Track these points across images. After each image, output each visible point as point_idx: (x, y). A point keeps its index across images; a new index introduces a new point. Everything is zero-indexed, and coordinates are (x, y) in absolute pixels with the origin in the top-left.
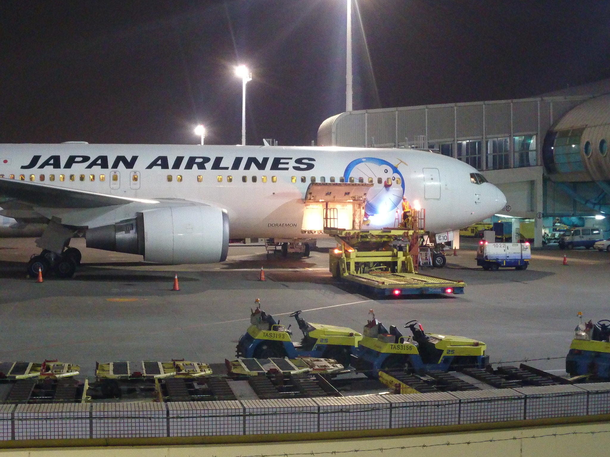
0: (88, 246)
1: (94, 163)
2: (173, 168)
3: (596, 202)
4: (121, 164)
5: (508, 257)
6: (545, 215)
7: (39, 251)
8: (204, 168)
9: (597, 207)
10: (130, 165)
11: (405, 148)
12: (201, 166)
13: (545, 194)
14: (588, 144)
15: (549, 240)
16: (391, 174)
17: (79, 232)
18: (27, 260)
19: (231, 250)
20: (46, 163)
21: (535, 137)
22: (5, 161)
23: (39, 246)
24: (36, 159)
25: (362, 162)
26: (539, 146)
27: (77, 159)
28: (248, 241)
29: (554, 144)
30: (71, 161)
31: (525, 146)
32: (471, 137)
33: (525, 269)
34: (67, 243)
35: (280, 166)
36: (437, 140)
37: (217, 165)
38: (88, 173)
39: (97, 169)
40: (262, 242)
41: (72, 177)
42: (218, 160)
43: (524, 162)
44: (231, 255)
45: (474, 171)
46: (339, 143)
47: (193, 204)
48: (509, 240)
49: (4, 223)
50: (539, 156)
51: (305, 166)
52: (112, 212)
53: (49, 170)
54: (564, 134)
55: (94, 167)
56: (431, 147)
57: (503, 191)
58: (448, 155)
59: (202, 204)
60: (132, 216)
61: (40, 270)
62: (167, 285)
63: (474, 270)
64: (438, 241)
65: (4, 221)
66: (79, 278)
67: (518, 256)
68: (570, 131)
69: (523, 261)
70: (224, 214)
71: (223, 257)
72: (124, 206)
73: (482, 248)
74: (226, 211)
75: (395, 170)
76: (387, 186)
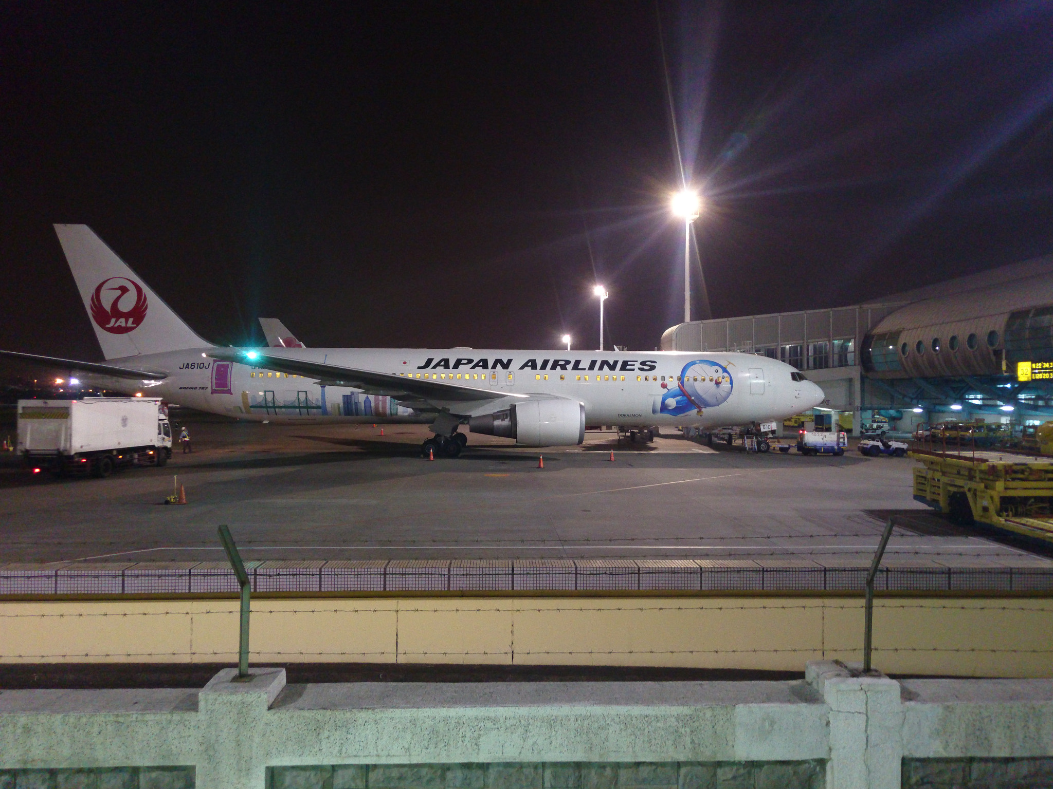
0: (471, 431)
1: (477, 365)
2: (541, 369)
3: (914, 397)
4: (499, 365)
5: (826, 444)
6: (863, 408)
7: (432, 435)
9: (915, 401)
10: (506, 366)
11: (735, 351)
12: (563, 368)
13: (863, 390)
14: (905, 345)
15: (867, 430)
16: (721, 373)
17: (465, 420)
18: (421, 443)
19: (587, 436)
20: (438, 364)
21: (853, 341)
22: (405, 363)
23: (431, 431)
24: (429, 361)
25: (696, 363)
26: (857, 348)
27: (463, 362)
28: (604, 428)
29: (872, 345)
30: (458, 363)
31: (844, 349)
32: (792, 342)
33: (842, 455)
34: (455, 429)
35: (628, 367)
36: (763, 345)
37: (576, 366)
39: (479, 370)
40: (614, 429)
42: (577, 363)
43: (843, 361)
44: (587, 440)
45: (795, 370)
46: (677, 349)
47: (557, 398)
48: (829, 430)
49: (404, 412)
50: (857, 357)
51: (648, 368)
52: (491, 404)
53: (440, 370)
54: (882, 337)
55: (477, 368)
56: (758, 351)
57: (823, 389)
58: (773, 357)
59: (564, 398)
60: (507, 407)
61: (431, 451)
62: (534, 464)
63: (795, 455)
64: (762, 430)
65: (404, 411)
66: (463, 457)
67: (834, 444)
68: (886, 334)
69: (839, 448)
70: (581, 406)
71: (581, 441)
72: (500, 399)
73: (802, 436)
74: (582, 404)
75: (725, 370)
76: (718, 383)
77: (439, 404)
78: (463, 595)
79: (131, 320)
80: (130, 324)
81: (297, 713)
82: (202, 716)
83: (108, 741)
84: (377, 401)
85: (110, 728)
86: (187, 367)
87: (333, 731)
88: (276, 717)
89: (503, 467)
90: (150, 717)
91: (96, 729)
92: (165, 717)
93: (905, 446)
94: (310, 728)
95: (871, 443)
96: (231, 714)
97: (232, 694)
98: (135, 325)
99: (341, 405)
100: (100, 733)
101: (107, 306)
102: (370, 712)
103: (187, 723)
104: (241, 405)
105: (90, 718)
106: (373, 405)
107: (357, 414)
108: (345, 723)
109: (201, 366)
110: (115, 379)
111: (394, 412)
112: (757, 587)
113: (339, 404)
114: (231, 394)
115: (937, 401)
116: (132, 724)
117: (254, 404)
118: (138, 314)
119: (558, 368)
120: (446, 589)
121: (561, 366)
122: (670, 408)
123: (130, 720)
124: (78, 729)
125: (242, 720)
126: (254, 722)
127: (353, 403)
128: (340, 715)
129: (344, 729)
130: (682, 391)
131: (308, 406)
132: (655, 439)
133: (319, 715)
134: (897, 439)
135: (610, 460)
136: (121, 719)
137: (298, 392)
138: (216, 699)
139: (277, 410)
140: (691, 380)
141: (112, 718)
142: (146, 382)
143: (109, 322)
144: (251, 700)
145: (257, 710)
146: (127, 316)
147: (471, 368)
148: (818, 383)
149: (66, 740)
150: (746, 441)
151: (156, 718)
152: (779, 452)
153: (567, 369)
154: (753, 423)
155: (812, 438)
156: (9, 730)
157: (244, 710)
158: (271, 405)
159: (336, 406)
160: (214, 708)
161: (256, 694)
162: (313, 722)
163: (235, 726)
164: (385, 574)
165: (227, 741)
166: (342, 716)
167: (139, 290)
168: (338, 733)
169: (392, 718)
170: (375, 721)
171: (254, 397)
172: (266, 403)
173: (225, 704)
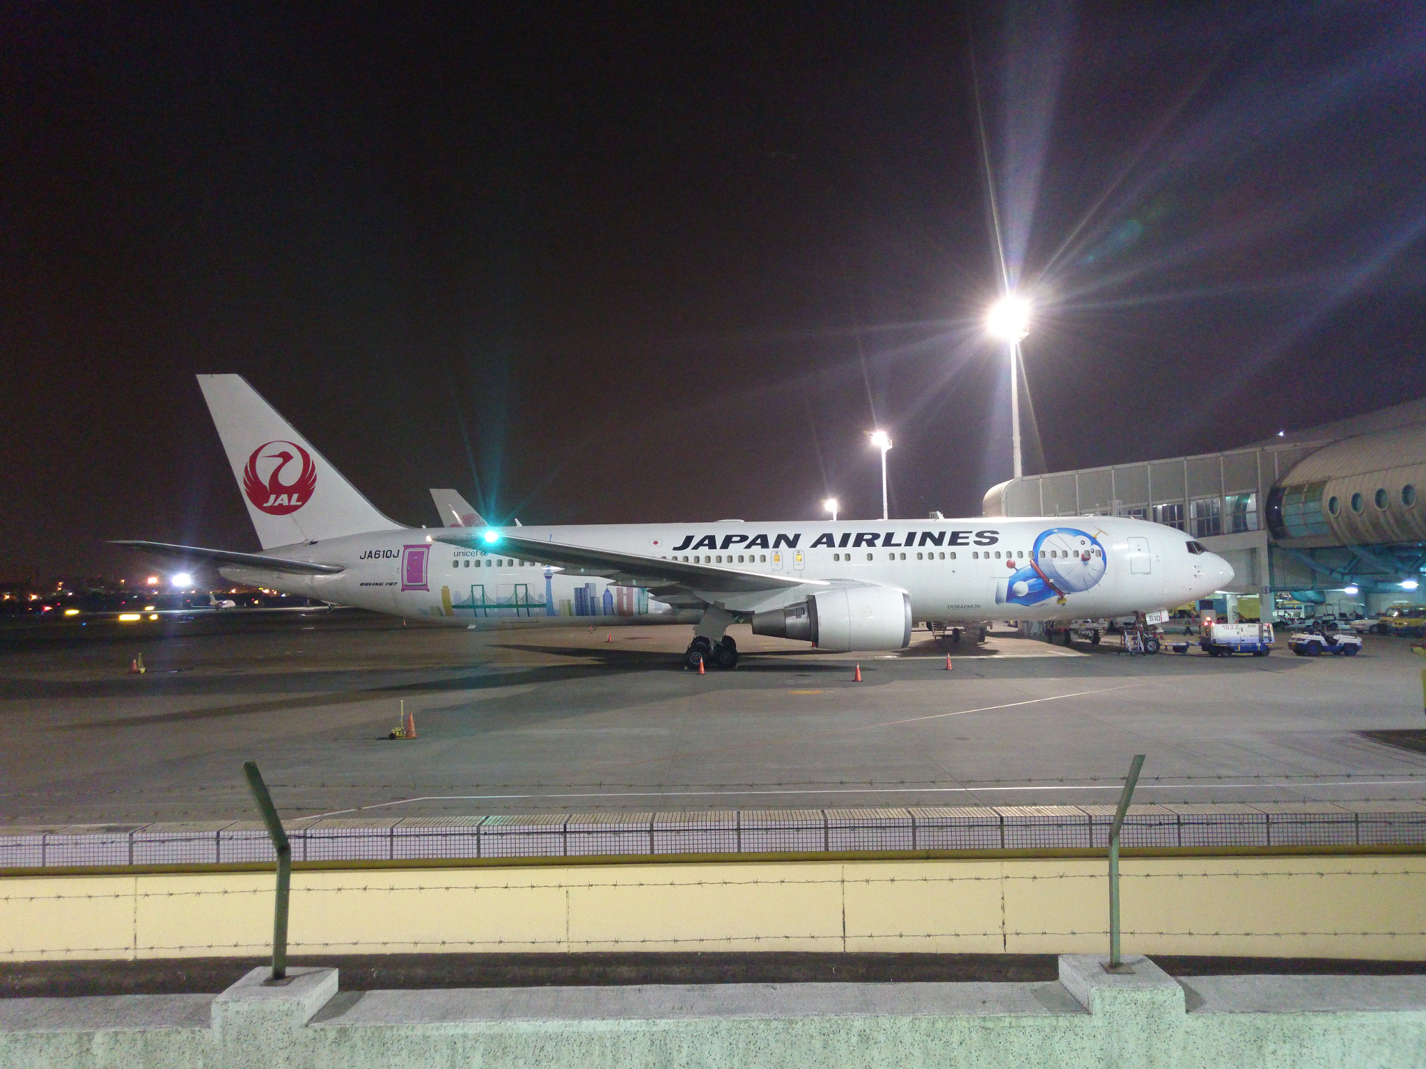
1: (753, 543)
2: (839, 546)
3: (1346, 571)
4: (783, 543)
5: (1243, 640)
6: (1272, 589)
7: (695, 639)
8: (874, 545)
9: (1347, 578)
10: (792, 543)
12: (871, 543)
13: (1271, 564)
14: (1334, 499)
16: (1088, 546)
20: (700, 544)
21: (1253, 495)
22: (656, 543)
23: (695, 633)
24: (689, 540)
25: (1055, 533)
26: (1261, 506)
27: (734, 539)
30: (727, 541)
31: (1241, 507)
32: (1167, 501)
33: (1267, 654)
35: (959, 541)
37: (888, 541)
38: (747, 553)
39: (757, 550)
41: (730, 559)
42: (889, 537)
43: (1240, 526)
45: (1191, 539)
49: (657, 609)
50: (1261, 518)
51: (988, 540)
53: (704, 551)
54: (1297, 490)
55: (754, 547)
57: (1229, 562)
59: (876, 586)
60: (803, 599)
61: (702, 661)
62: (849, 675)
63: (1199, 656)
64: (1149, 622)
65: (657, 607)
66: (742, 668)
67: (1256, 640)
68: (1305, 485)
69: (1263, 645)
70: (904, 595)
71: (906, 642)
72: (793, 588)
73: (1208, 630)
74: (906, 592)
75: (1094, 541)
76: (1085, 559)
77: (710, 598)
78: (928, 856)
79: (295, 496)
80: (294, 502)
81: (1228, 1018)
82: (1098, 1021)
83: (975, 1054)
84: (620, 593)
85: (974, 1035)
86: (370, 556)
87: (1281, 1043)
88: (1200, 1022)
89: (806, 681)
90: (1028, 1022)
91: (956, 1038)
92: (1048, 1022)
93: (1357, 641)
94: (1247, 1038)
95: (1308, 637)
96: (1138, 1017)
97: (1139, 989)
98: (300, 503)
99: (573, 602)
100: (961, 1043)
101: (265, 479)
102: (1330, 1016)
103: (1078, 1030)
104: (442, 607)
105: (947, 1022)
106: (615, 600)
107: (594, 613)
108: (1297, 1032)
109: (388, 554)
110: (275, 574)
111: (643, 609)
112: (1350, 842)
113: (569, 601)
114: (428, 590)
115: (1379, 577)
116: (1005, 1032)
117: (457, 603)
118: (304, 488)
119: (864, 543)
120: (911, 848)
121: (867, 541)
122: (1019, 595)
123: (1002, 1024)
124: (931, 1037)
125: (1154, 1027)
126: (1171, 1030)
127: (589, 600)
128: (1290, 1022)
129: (1295, 1039)
130: (1038, 573)
131: (528, 605)
132: (987, 639)
133: (1260, 1020)
134: (1344, 632)
135: (947, 669)
136: (989, 1024)
137: (516, 585)
138: (1116, 998)
139: (487, 610)
140: (1048, 555)
141: (977, 1022)
142: (318, 576)
143: (267, 502)
144: (1165, 998)
145: (1173, 1013)
146: (289, 491)
147: (746, 548)
148: (1222, 554)
149: (917, 1052)
150: (1127, 639)
151: (1037, 1024)
152: (1173, 653)
153: (875, 546)
154: (1136, 613)
155: (1223, 633)
156: (841, 1039)
157: (1155, 1013)
158: (479, 603)
159: (566, 603)
160: (1114, 1009)
161: (1169, 991)
162: (1252, 1030)
163: (1146, 1035)
164: (826, 828)
165: (1134, 1056)
166: (1293, 1021)
167: (305, 456)
168: (1288, 1046)
169: (1362, 1026)
170: (1339, 1029)
171: (458, 594)
172: (473, 603)
173: (1129, 1004)
